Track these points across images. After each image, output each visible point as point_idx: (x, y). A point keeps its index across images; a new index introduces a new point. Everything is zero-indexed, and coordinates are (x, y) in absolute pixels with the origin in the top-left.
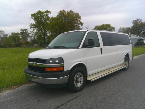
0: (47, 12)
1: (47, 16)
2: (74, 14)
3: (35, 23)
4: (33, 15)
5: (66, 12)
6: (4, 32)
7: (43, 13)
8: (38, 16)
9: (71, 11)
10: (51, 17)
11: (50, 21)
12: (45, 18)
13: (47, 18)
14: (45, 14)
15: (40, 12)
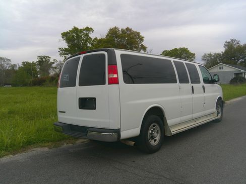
0: (88, 29)
1: (87, 35)
2: (132, 33)
3: (67, 47)
4: (65, 35)
5: (120, 30)
6: (10, 60)
7: (81, 31)
8: (73, 36)
9: (127, 29)
10: (93, 38)
11: (92, 44)
12: (83, 40)
13: (88, 39)
14: (84, 32)
15: (75, 30)
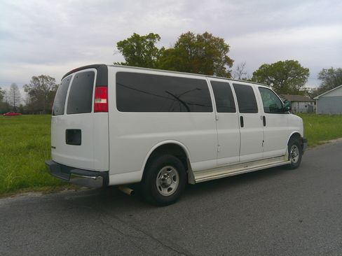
0: (153, 37)
1: (151, 44)
2: (212, 41)
3: (124, 62)
4: (121, 45)
5: (195, 36)
6: (54, 79)
7: (143, 39)
8: (132, 47)
9: (206, 35)
10: (159, 48)
11: (158, 57)
12: (146, 51)
13: (153, 50)
14: (148, 40)
15: (136, 38)
